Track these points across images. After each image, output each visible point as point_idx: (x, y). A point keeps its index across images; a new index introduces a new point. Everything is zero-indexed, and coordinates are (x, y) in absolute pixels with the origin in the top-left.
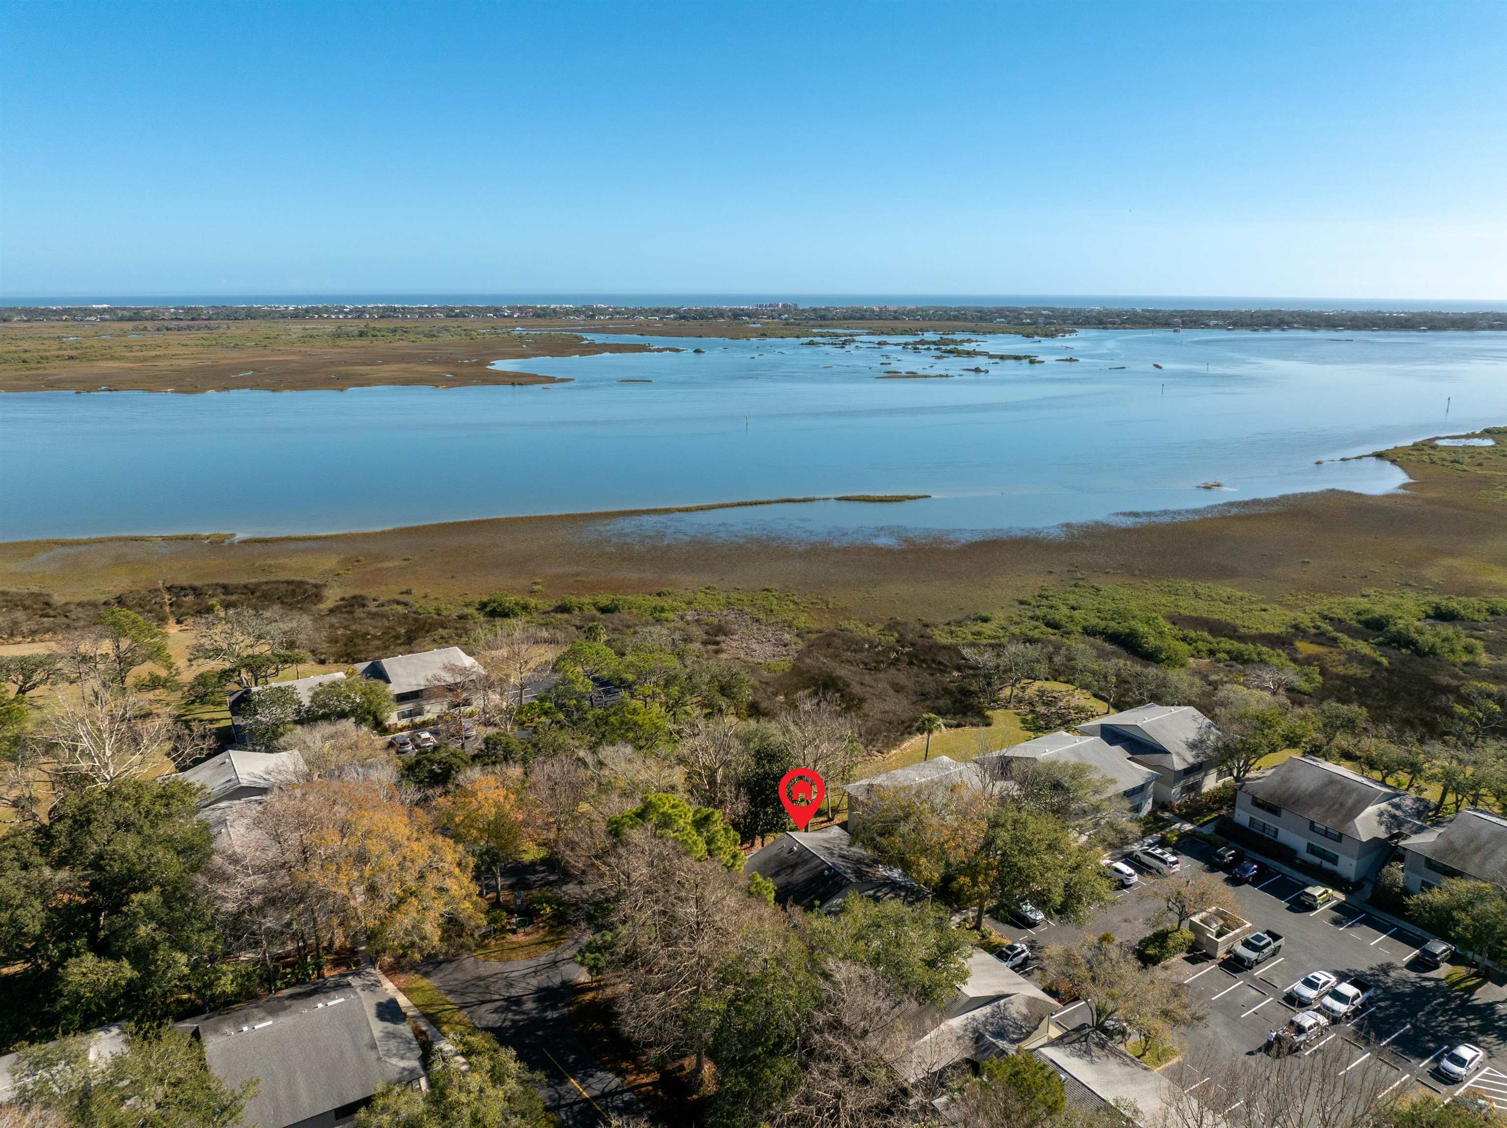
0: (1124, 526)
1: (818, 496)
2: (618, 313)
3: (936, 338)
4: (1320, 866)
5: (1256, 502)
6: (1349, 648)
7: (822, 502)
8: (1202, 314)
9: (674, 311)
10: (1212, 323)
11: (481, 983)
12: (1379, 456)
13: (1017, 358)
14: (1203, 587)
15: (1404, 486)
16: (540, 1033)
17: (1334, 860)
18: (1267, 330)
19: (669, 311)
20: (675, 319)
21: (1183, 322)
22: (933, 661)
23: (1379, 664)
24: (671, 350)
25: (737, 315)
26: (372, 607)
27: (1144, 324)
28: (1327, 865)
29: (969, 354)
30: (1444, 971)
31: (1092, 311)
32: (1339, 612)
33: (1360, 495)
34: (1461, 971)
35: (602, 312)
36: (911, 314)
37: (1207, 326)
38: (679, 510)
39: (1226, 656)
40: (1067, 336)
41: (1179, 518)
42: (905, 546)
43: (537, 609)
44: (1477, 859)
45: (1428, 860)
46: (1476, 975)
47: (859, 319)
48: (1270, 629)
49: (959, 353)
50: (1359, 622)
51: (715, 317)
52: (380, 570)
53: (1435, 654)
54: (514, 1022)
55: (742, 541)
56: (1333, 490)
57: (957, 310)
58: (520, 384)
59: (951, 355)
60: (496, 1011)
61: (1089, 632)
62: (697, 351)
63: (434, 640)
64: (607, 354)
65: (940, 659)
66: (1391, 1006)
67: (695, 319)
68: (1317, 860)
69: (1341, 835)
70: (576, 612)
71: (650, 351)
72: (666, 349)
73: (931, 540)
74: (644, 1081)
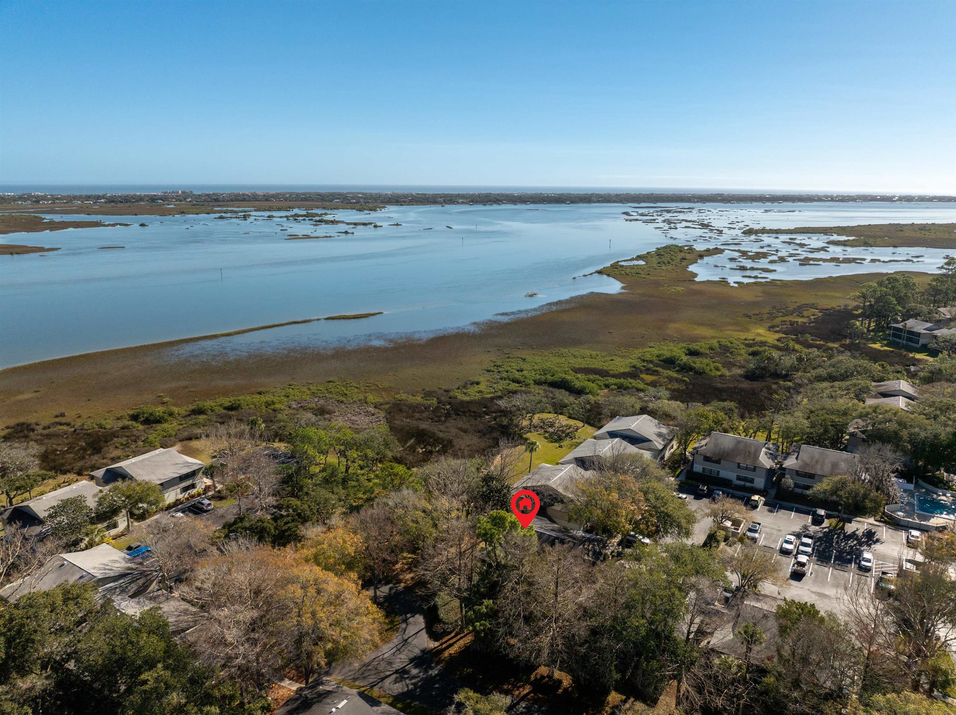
0: (505, 321)
1: (312, 318)
2: (57, 199)
3: (304, 213)
4: (744, 485)
5: (559, 302)
6: (666, 375)
7: (316, 322)
8: (451, 196)
9: (103, 197)
10: (460, 201)
11: (370, 667)
12: (600, 272)
13: (364, 224)
14: (574, 350)
15: (623, 288)
16: (437, 686)
17: (752, 481)
18: (491, 204)
19: (99, 197)
20: (106, 203)
21: (444, 201)
22: (470, 411)
23: (685, 381)
24: (121, 224)
25: (153, 199)
26: (39, 429)
27: (422, 202)
28: (748, 484)
29: (333, 222)
30: (826, 523)
31: (386, 195)
32: (648, 357)
33: (607, 294)
34: (834, 521)
35: (44, 198)
36: (276, 196)
37: (458, 203)
38: (223, 335)
39: (616, 387)
40: (383, 210)
41: (530, 314)
42: (392, 345)
43: (179, 414)
44: (819, 467)
45: (797, 471)
46: (840, 521)
47: (242, 201)
48: (622, 370)
49: (327, 222)
50: (660, 360)
51: (137, 201)
52: (20, 401)
53: (705, 373)
54: (414, 684)
55: (286, 352)
56: (592, 293)
57: (304, 194)
58: (17, 253)
59: (323, 223)
60: (396, 681)
61: (538, 383)
62: (142, 225)
63: (116, 447)
64: (71, 229)
65: (472, 410)
66: (821, 544)
67: (121, 202)
68: (742, 483)
69: (755, 467)
70: (210, 412)
71: (104, 226)
72: (117, 224)
73: (405, 340)
74: (525, 692)
